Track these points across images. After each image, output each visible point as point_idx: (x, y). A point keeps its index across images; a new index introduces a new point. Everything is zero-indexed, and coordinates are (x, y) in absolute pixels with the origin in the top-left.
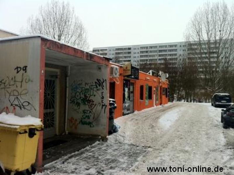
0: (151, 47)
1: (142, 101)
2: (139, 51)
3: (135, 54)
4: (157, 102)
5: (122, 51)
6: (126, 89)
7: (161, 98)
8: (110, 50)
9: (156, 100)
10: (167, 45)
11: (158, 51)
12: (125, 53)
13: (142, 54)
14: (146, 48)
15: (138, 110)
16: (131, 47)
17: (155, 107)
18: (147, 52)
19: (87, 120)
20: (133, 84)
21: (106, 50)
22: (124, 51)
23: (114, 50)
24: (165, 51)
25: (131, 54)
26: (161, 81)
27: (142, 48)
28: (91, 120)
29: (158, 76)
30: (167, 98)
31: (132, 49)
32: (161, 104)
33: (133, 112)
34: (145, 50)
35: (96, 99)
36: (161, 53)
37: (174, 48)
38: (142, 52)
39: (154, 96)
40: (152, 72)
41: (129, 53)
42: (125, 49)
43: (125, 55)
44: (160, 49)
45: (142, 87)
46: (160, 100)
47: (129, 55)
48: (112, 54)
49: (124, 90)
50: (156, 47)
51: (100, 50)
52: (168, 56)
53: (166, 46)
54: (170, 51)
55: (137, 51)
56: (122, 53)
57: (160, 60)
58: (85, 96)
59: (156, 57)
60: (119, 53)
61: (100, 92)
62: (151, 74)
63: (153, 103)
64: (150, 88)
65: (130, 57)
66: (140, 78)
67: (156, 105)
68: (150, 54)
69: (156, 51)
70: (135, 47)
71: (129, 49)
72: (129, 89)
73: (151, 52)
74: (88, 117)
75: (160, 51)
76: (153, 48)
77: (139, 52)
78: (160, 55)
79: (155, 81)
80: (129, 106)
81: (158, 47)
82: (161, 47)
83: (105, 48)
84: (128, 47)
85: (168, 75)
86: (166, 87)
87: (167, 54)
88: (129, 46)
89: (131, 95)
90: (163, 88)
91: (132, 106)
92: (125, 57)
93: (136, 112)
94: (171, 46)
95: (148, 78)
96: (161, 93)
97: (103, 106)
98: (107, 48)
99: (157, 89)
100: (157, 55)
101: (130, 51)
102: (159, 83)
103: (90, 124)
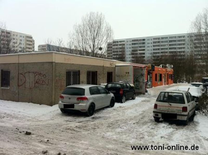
0: (163, 38)
1: (156, 82)
2: (152, 41)
3: (148, 44)
4: (165, 83)
5: (137, 42)
6: (149, 76)
7: (168, 80)
8: (127, 41)
9: (165, 82)
10: (177, 36)
11: (169, 42)
12: (140, 44)
13: (155, 44)
14: (158, 39)
15: (155, 87)
16: (145, 38)
17: (164, 85)
18: (159, 42)
19: (138, 88)
20: (151, 73)
21: (124, 41)
22: (139, 42)
23: (130, 41)
24: (175, 41)
25: (145, 44)
26: (167, 70)
27: (155, 39)
28: (139, 87)
29: (166, 67)
30: (172, 81)
31: (146, 40)
32: (168, 84)
33: (152, 87)
34: (157, 41)
35: (141, 80)
36: (171, 43)
37: (182, 39)
38: (154, 42)
39: (163, 80)
40: (162, 66)
41: (144, 43)
42: (140, 40)
43: (140, 45)
44: (170, 40)
45: (156, 75)
46: (167, 82)
47: (144, 45)
48: (129, 45)
49: (148, 77)
50: (167, 38)
51: (119, 42)
52: (178, 45)
53: (175, 37)
54: (179, 41)
55: (150, 42)
56: (137, 43)
57: (170, 49)
58: (137, 79)
59: (167, 46)
60: (135, 44)
61: (142, 78)
62: (161, 67)
63: (162, 83)
64: (161, 75)
65: (144, 47)
66: (155, 70)
67: (165, 84)
68: (162, 44)
69: (166, 42)
70: (149, 39)
71: (144, 40)
72: (150, 76)
73: (162, 42)
74: (138, 87)
75: (170, 41)
76: (164, 39)
77: (152, 43)
78: (170, 45)
79: (164, 71)
80: (150, 84)
81: (169, 38)
82: (171, 37)
83: (124, 40)
84: (142, 39)
85: (172, 66)
86: (172, 73)
87: (176, 44)
88: (143, 37)
89: (151, 79)
90: (169, 74)
91: (151, 84)
92: (140, 47)
93: (153, 87)
94: (180, 37)
95: (160, 69)
96: (168, 78)
97: (143, 83)
98: (125, 40)
99: (165, 76)
100: (168, 45)
101: (144, 42)
102: (167, 71)
103: (139, 89)
